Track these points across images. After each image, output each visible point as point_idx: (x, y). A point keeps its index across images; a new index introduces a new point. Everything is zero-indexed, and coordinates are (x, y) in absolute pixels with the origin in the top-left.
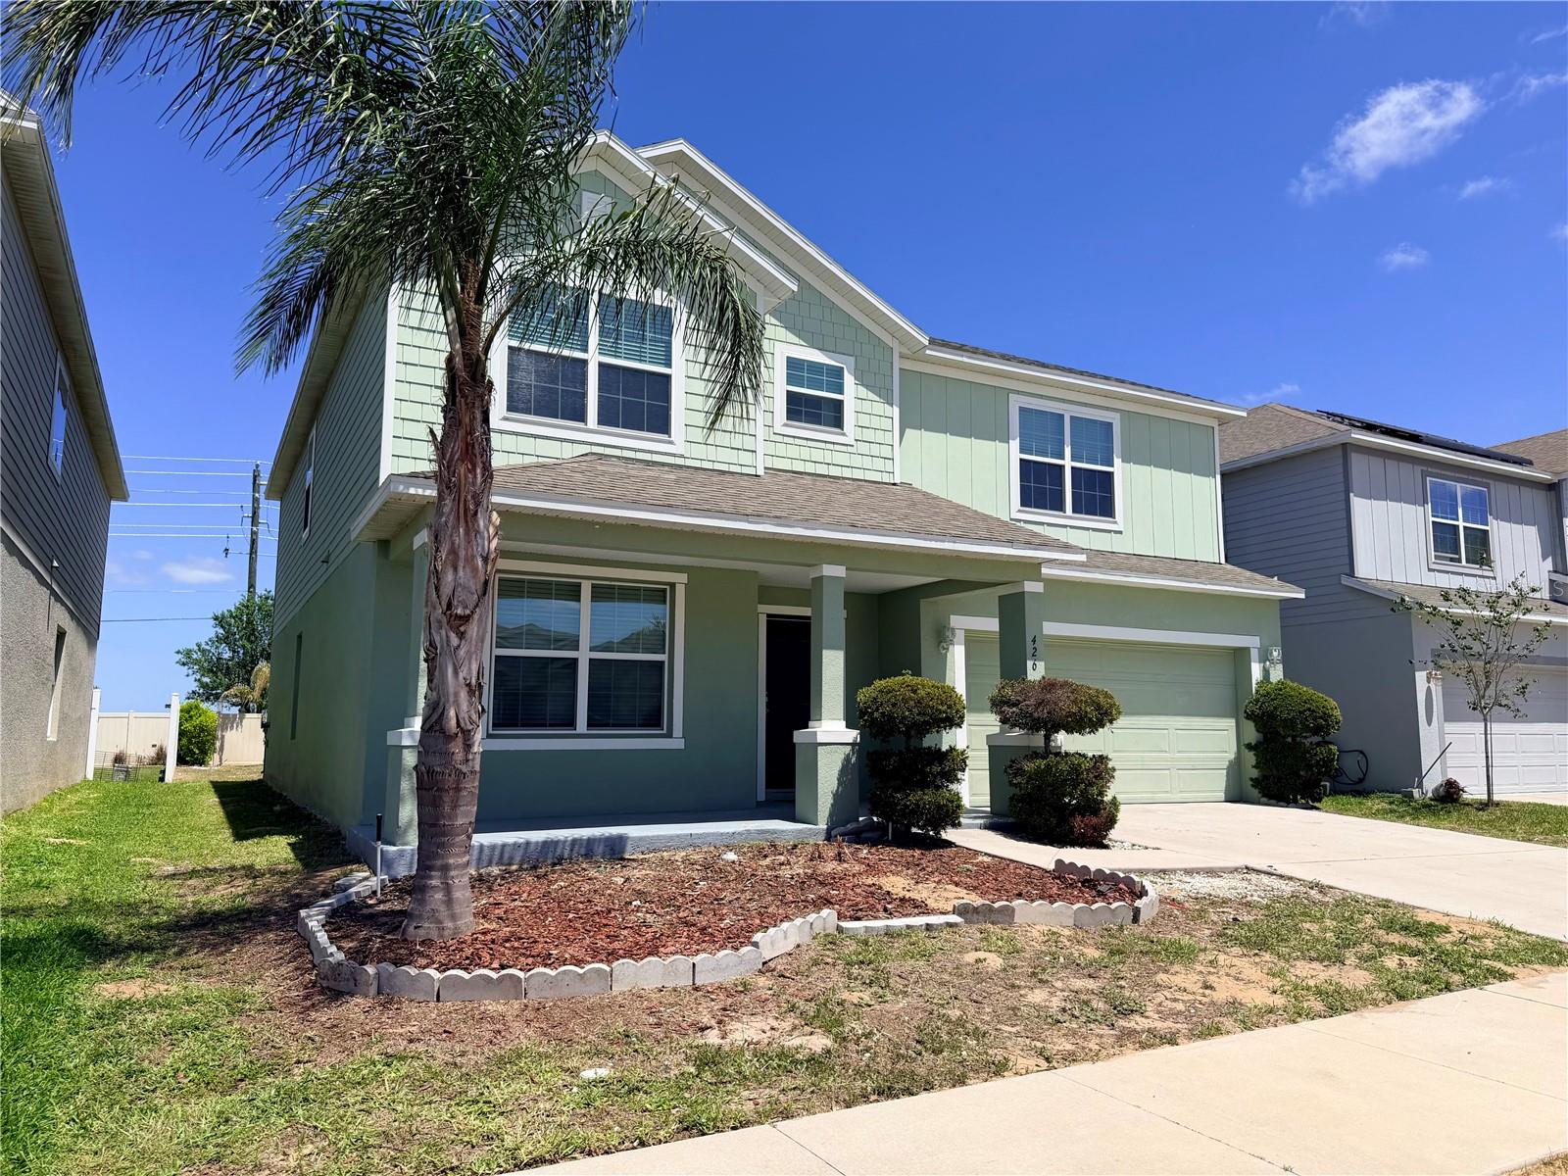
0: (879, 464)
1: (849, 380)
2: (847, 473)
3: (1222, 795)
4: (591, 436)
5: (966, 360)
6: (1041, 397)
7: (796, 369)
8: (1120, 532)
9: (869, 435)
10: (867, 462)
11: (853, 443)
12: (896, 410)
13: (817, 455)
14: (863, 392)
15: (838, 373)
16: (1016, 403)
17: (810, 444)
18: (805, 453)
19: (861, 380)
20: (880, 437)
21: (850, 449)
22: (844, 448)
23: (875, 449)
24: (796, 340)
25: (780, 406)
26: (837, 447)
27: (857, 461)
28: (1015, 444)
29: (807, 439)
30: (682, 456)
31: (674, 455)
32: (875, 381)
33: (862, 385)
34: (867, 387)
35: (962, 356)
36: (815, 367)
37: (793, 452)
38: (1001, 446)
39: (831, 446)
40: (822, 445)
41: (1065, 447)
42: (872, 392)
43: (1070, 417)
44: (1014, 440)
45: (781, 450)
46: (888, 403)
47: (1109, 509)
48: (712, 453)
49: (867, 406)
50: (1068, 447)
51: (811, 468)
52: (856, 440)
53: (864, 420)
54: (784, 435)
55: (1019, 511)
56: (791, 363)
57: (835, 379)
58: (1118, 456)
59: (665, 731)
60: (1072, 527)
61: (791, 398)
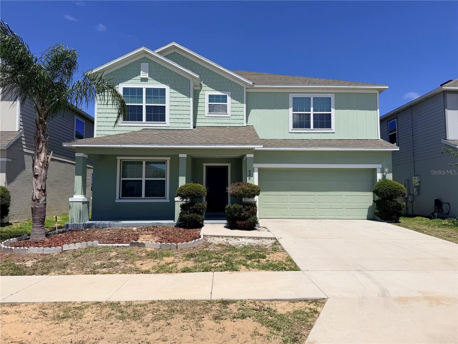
0: (239, 121)
1: (229, 98)
2: (228, 125)
3: (366, 217)
4: (144, 124)
6: (302, 93)
7: (212, 98)
8: (334, 133)
9: (235, 113)
10: (235, 121)
11: (230, 116)
12: (245, 105)
13: (219, 121)
14: (234, 101)
15: (225, 97)
16: (291, 97)
17: (216, 118)
18: (215, 121)
19: (233, 97)
20: (239, 113)
21: (229, 118)
22: (227, 118)
23: (238, 117)
24: (212, 89)
25: (207, 109)
26: (225, 118)
27: (232, 121)
29: (215, 117)
30: (169, 127)
31: (167, 127)
32: (237, 97)
33: (233, 99)
34: (235, 99)
35: (268, 85)
36: (218, 96)
37: (211, 121)
38: (285, 111)
39: (223, 118)
40: (220, 118)
41: (311, 107)
42: (237, 101)
43: (313, 98)
44: (291, 108)
45: (207, 121)
46: (242, 103)
47: (329, 126)
48: (177, 125)
49: (235, 105)
50: (312, 107)
51: (216, 125)
52: (231, 115)
53: (234, 109)
54: (208, 117)
55: (292, 130)
56: (210, 96)
57: (224, 99)
58: (333, 108)
59: (165, 198)
60: (313, 133)
61: (211, 106)
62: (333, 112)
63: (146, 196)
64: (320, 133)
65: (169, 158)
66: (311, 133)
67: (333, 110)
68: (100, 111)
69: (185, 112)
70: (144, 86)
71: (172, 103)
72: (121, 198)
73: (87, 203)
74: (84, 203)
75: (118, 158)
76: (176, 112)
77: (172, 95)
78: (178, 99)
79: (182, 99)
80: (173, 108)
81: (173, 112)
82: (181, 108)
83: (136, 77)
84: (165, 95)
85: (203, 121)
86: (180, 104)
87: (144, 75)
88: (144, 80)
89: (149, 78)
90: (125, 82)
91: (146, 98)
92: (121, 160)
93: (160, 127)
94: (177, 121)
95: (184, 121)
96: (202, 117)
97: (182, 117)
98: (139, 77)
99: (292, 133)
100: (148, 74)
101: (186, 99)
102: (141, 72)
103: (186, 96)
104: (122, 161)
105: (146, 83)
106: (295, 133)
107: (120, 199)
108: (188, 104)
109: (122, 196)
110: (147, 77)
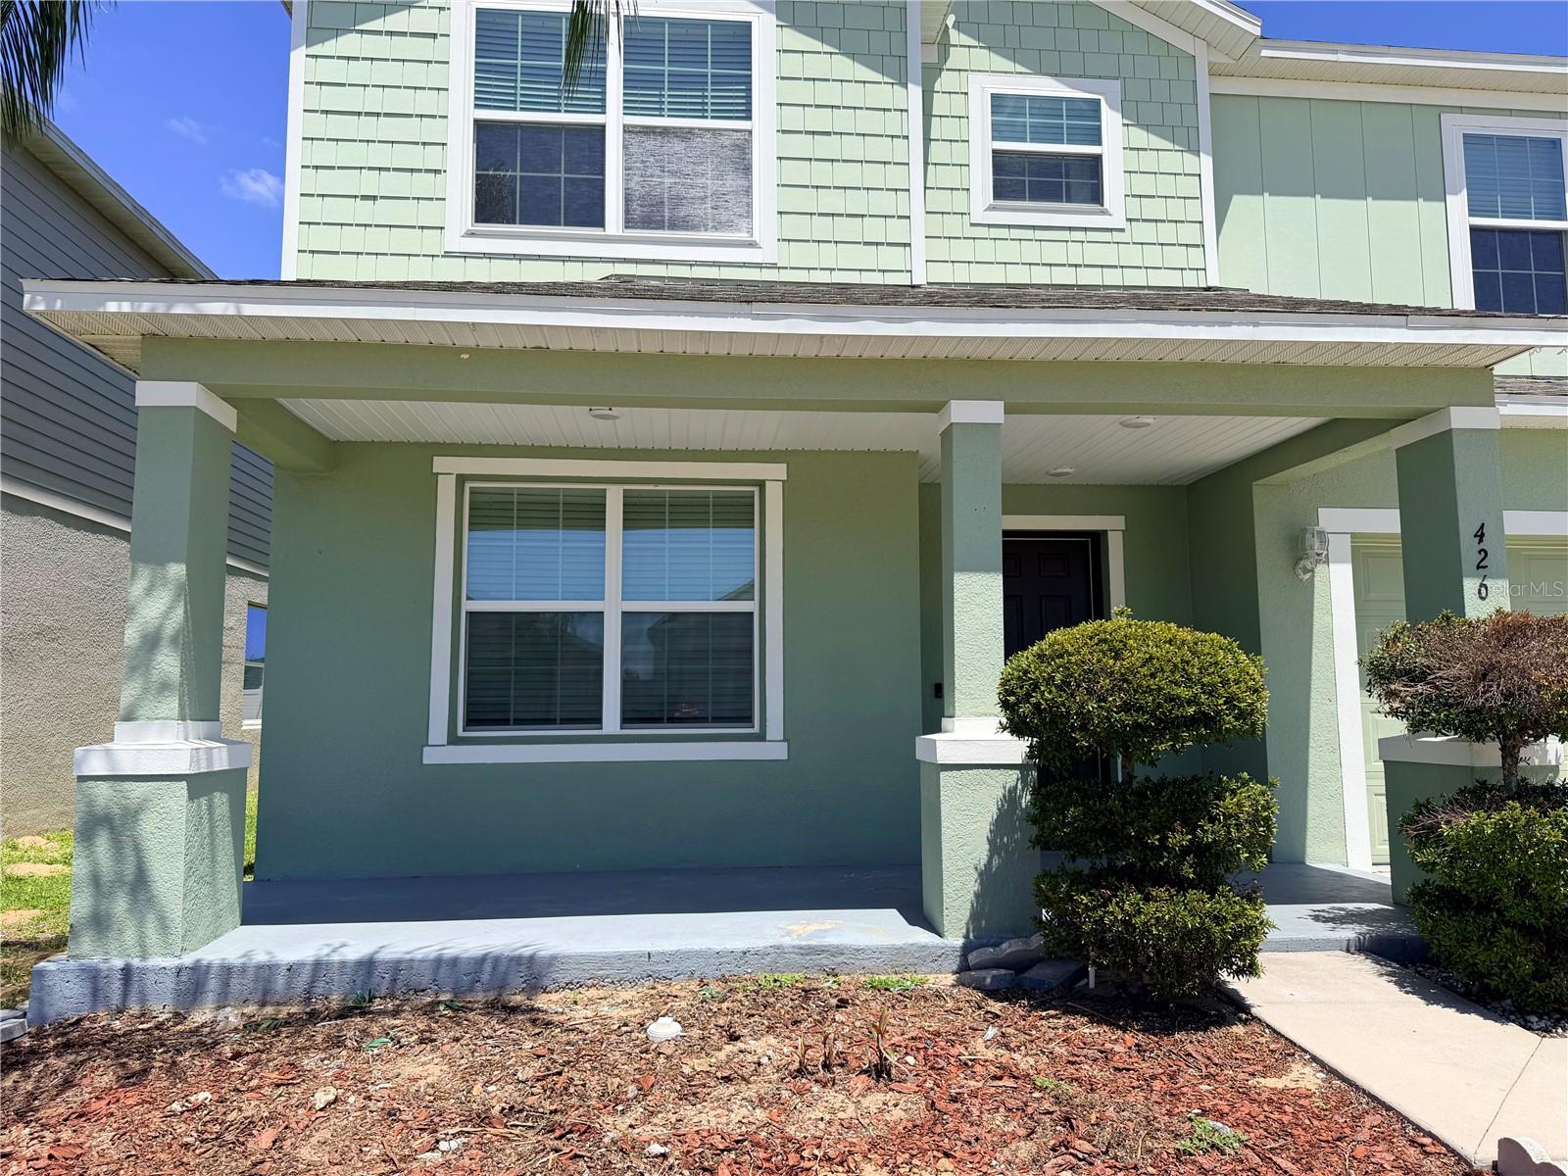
0: (1176, 256)
1: (1111, 120)
4: (616, 245)
5: (1343, 58)
6: (1510, 112)
7: (1010, 112)
9: (1153, 209)
10: (1153, 256)
11: (1123, 224)
12: (1206, 163)
13: (1054, 253)
14: (1140, 137)
15: (1089, 110)
16: (1455, 128)
17: (1040, 235)
18: (1031, 252)
19: (1135, 115)
20: (1176, 209)
21: (1117, 236)
22: (1106, 236)
23: (1167, 233)
24: (1008, 65)
25: (982, 177)
26: (1092, 236)
27: (1132, 255)
28: (1458, 202)
29: (1034, 228)
30: (774, 266)
31: (760, 266)
33: (1138, 125)
34: (1147, 127)
35: (1336, 52)
36: (1046, 106)
37: (1008, 251)
38: (1429, 209)
39: (1080, 235)
40: (1064, 235)
42: (1158, 135)
44: (1456, 193)
45: (985, 251)
46: (1189, 151)
48: (828, 255)
49: (1148, 161)
52: (1130, 220)
53: (1144, 185)
54: (989, 226)
56: (998, 102)
57: (1085, 120)
59: (756, 729)
61: (1001, 162)
63: (627, 720)
65: (779, 471)
68: (325, 154)
69: (874, 175)
71: (794, 118)
72: (460, 733)
73: (231, 781)
74: (199, 784)
75: (440, 464)
76: (821, 173)
77: (793, 65)
78: (827, 93)
79: (853, 95)
80: (801, 146)
81: (798, 173)
82: (853, 148)
84: (749, 65)
86: (843, 120)
91: (630, 80)
92: (462, 479)
93: (714, 264)
94: (822, 228)
95: (874, 230)
97: (856, 202)
101: (885, 93)
103: (878, 77)
104: (468, 485)
107: (454, 740)
108: (892, 123)
109: (471, 722)
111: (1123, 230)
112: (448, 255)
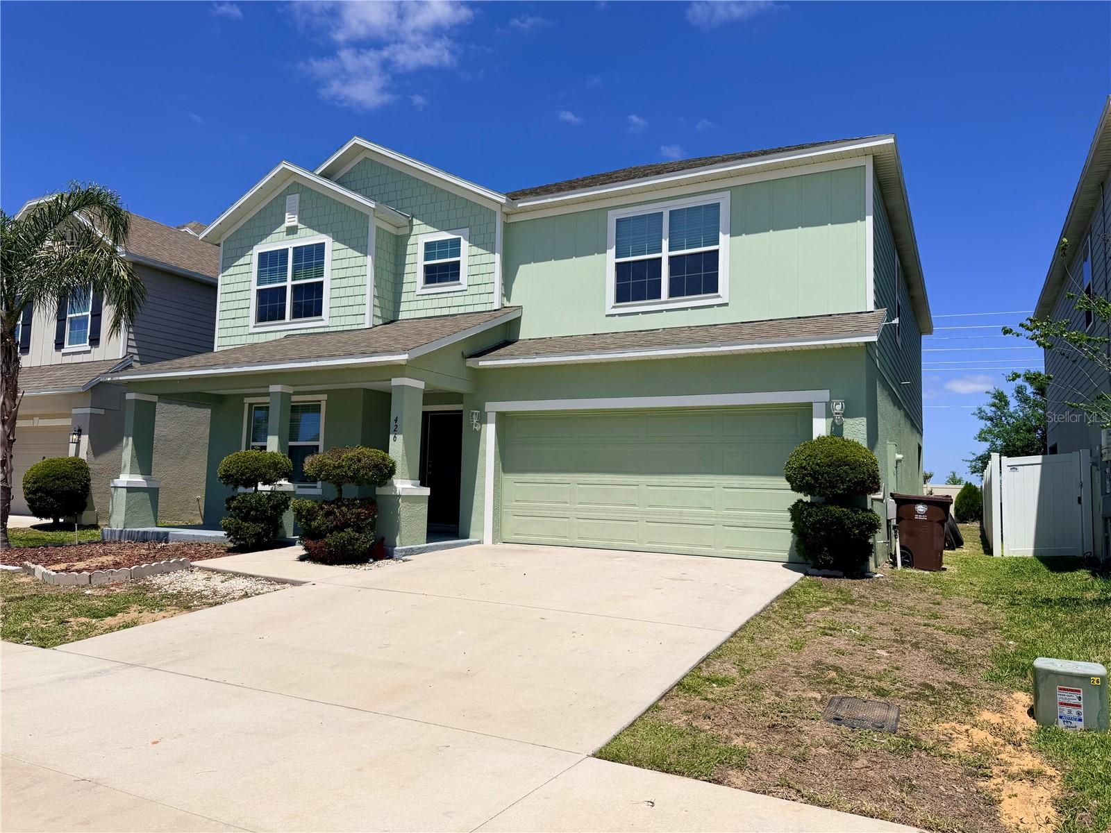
0: (485, 298)
1: (464, 245)
2: (462, 310)
3: (784, 561)
4: (289, 326)
5: (550, 200)
7: (430, 249)
8: (726, 304)
9: (477, 280)
10: (476, 299)
11: (466, 288)
12: (498, 257)
13: (443, 303)
14: (475, 250)
15: (457, 243)
16: (612, 217)
17: (439, 296)
18: (435, 303)
19: (473, 242)
20: (485, 278)
21: (464, 293)
22: (460, 294)
23: (482, 289)
24: (432, 229)
25: (420, 276)
26: (455, 294)
27: (469, 300)
28: (611, 252)
29: (437, 293)
30: (328, 327)
31: (325, 327)
32: (483, 241)
33: (474, 245)
34: (478, 246)
35: (547, 198)
36: (443, 244)
37: (428, 304)
39: (451, 294)
40: (446, 295)
41: (663, 240)
42: (481, 248)
43: (670, 211)
44: (611, 248)
45: (420, 305)
46: (493, 253)
47: (711, 286)
49: (477, 260)
50: (666, 240)
51: (438, 313)
52: (468, 286)
53: (475, 270)
54: (422, 295)
55: (614, 307)
56: (428, 246)
57: (454, 246)
58: (725, 234)
60: (667, 310)
61: (428, 269)
62: (725, 245)
64: (686, 309)
65: (324, 397)
66: (661, 311)
67: (724, 238)
68: (226, 306)
70: (290, 244)
71: (336, 274)
75: (246, 400)
76: (343, 292)
77: (337, 255)
80: (337, 283)
81: (336, 293)
82: (352, 282)
83: (278, 227)
84: (324, 259)
85: (413, 306)
87: (291, 220)
88: (292, 231)
89: (300, 226)
90: (263, 242)
91: (294, 268)
92: (250, 405)
94: (342, 311)
96: (411, 296)
97: (352, 301)
98: (283, 228)
99: (614, 315)
100: (296, 216)
101: (361, 260)
102: (287, 214)
103: (360, 255)
105: (295, 236)
106: (620, 315)
108: (364, 271)
110: (295, 223)
111: (466, 290)
112: (250, 334)
